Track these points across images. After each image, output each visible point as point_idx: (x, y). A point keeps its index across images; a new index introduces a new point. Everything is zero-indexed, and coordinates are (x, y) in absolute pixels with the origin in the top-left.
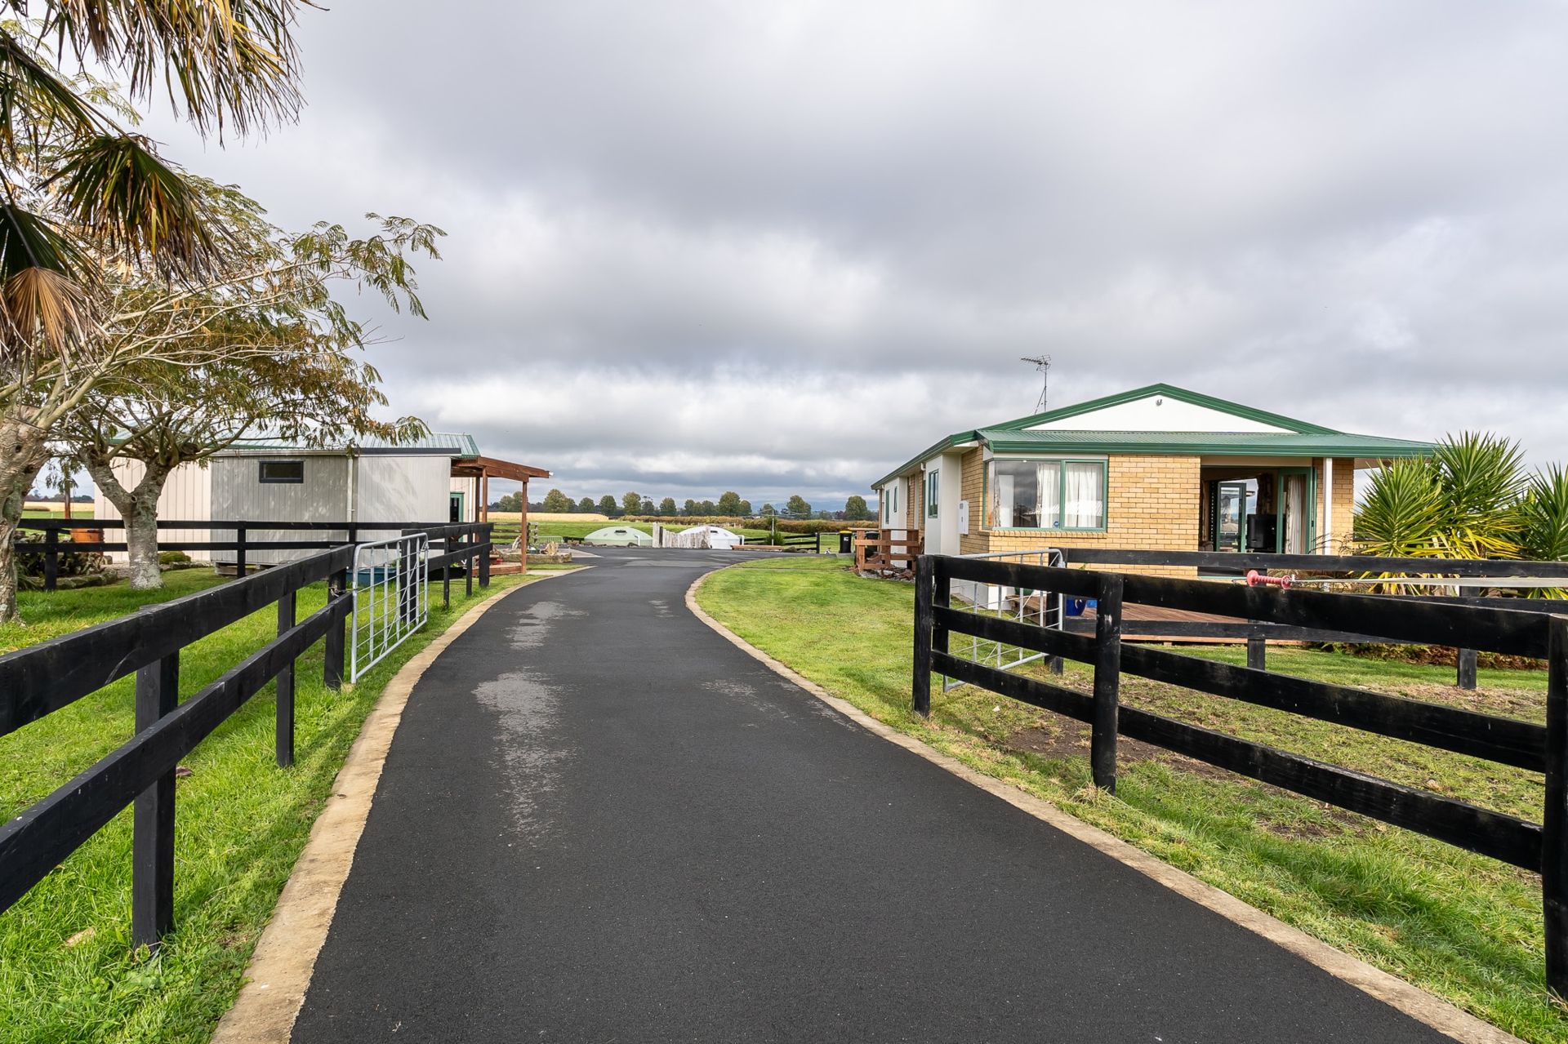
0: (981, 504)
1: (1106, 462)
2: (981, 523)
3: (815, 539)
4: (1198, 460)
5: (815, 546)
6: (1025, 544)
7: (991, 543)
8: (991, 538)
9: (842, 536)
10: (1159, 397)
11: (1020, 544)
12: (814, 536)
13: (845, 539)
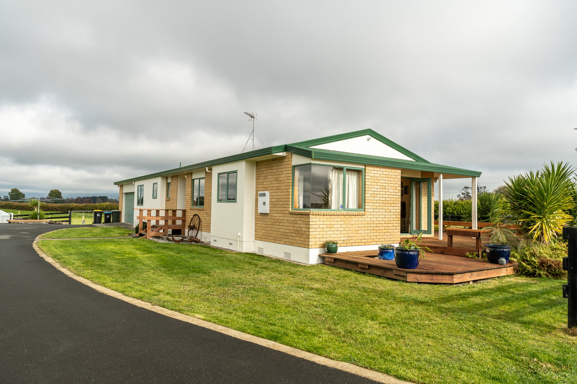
0: (291, 193)
1: (364, 170)
2: (290, 206)
3: (68, 215)
4: (400, 171)
5: (68, 219)
6: (328, 220)
7: (311, 220)
8: (311, 216)
9: (96, 213)
10: (368, 136)
11: (325, 220)
12: (68, 213)
13: (98, 215)
